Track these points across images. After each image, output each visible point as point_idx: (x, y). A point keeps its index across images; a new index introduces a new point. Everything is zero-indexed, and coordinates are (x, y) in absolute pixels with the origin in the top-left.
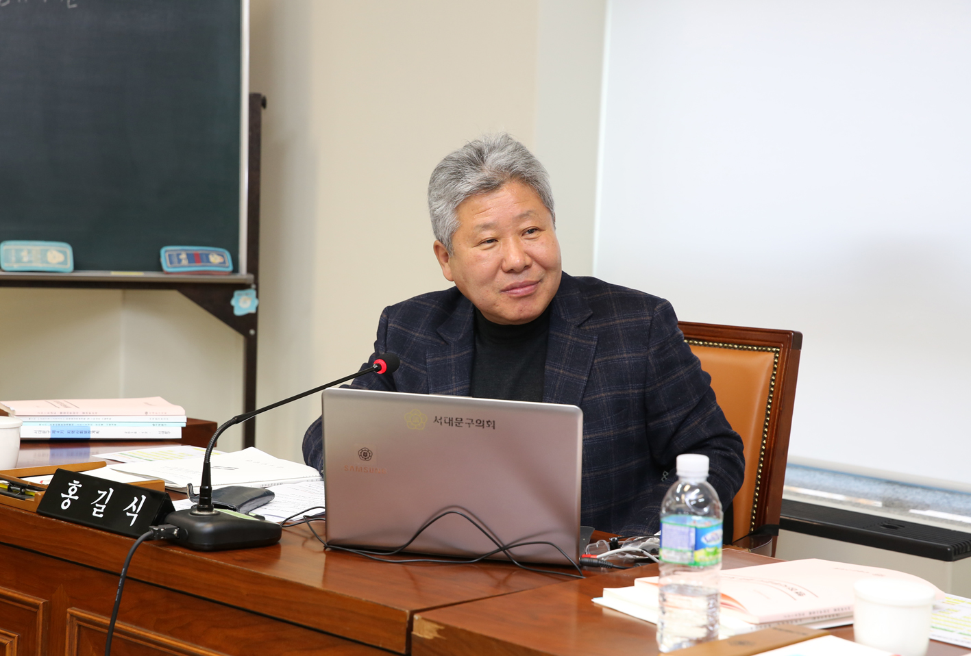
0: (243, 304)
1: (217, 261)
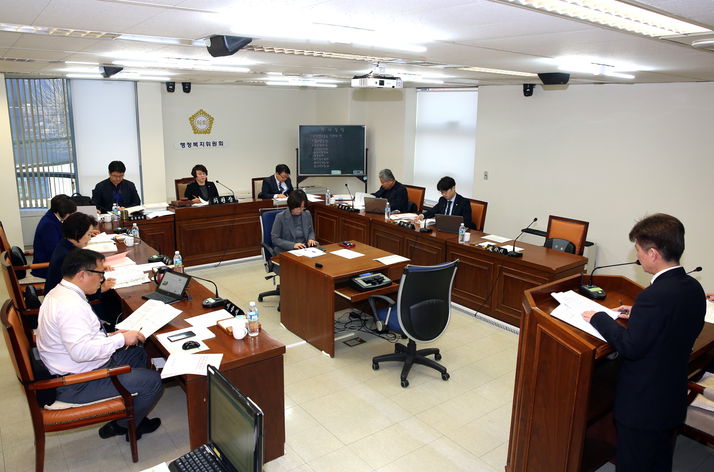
0: (365, 178)
1: (361, 173)
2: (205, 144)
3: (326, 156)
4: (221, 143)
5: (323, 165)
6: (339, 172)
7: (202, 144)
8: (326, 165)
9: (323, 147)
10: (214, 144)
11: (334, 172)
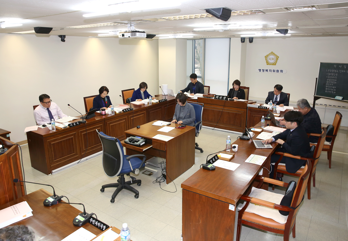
2: (272, 71)
3: (334, 85)
4: (282, 71)
5: (332, 91)
6: (340, 98)
7: (271, 70)
8: (334, 91)
9: (333, 79)
10: (278, 71)
11: (338, 98)
